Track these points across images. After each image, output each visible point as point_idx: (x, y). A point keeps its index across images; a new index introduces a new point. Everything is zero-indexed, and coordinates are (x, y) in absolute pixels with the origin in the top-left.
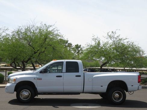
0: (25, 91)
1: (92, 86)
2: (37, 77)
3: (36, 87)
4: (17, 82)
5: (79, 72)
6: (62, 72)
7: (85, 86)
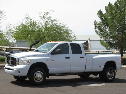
0: (39, 73)
1: (92, 66)
2: (49, 58)
3: (48, 69)
4: (31, 64)
5: (82, 54)
6: (69, 54)
7: (86, 67)
